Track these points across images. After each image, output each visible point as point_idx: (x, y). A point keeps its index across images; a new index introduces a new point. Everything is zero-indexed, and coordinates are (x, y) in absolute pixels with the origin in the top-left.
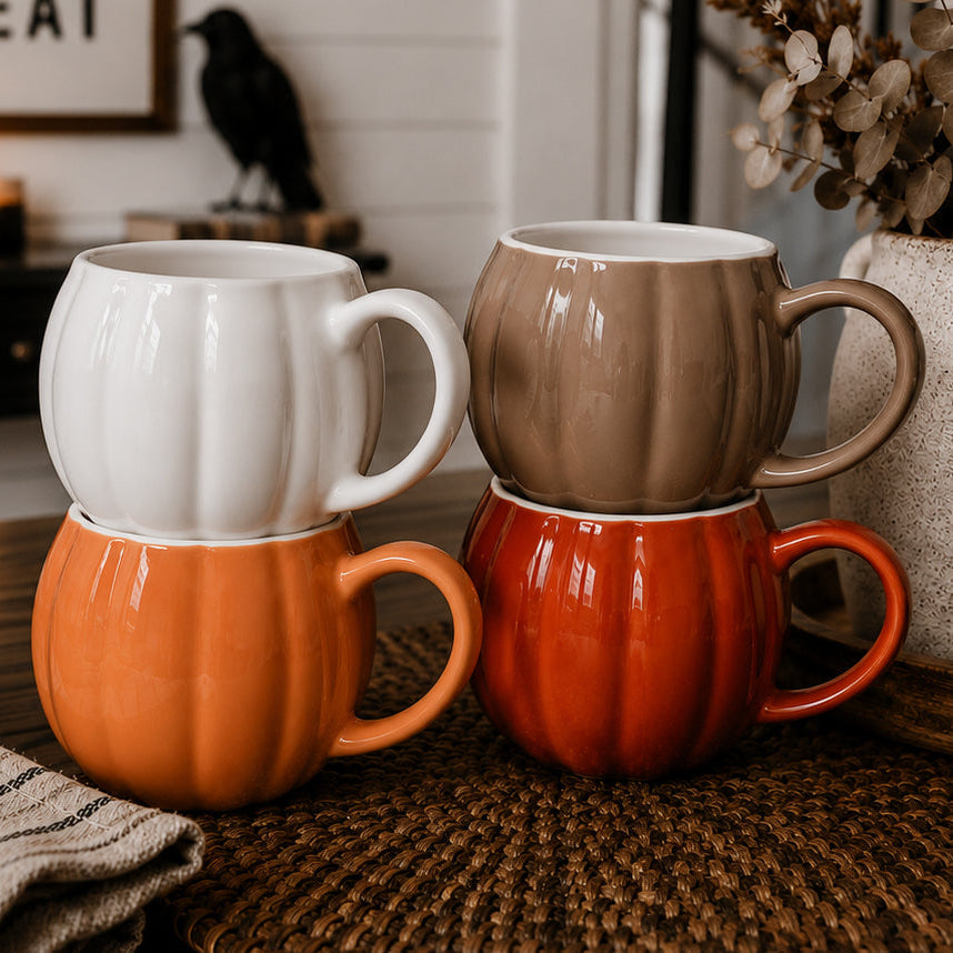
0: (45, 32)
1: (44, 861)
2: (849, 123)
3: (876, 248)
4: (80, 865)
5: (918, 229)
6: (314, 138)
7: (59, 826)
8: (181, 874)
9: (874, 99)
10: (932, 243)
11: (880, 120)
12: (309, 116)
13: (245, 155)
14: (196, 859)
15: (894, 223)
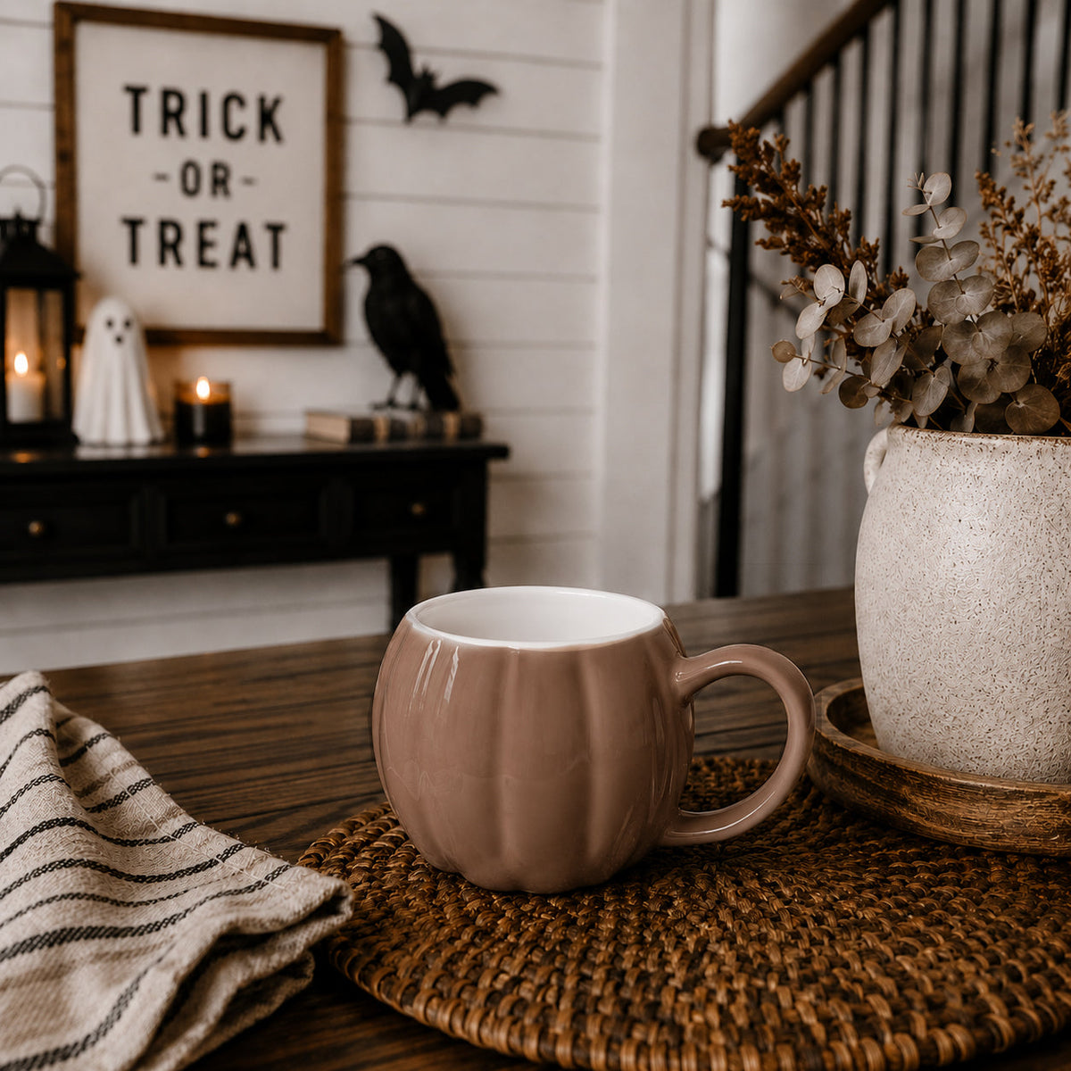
0: (243, 264)
1: (231, 917)
2: (866, 340)
3: (891, 439)
4: (260, 921)
5: (923, 423)
6: (453, 352)
7: (250, 889)
8: (336, 921)
9: (886, 320)
10: (937, 435)
11: (891, 336)
12: (449, 334)
13: (398, 366)
14: (347, 910)
15: (904, 420)
